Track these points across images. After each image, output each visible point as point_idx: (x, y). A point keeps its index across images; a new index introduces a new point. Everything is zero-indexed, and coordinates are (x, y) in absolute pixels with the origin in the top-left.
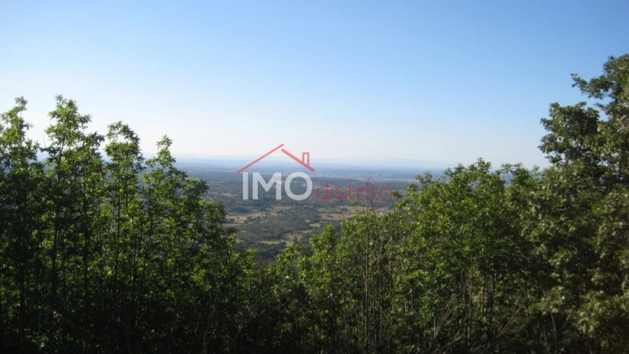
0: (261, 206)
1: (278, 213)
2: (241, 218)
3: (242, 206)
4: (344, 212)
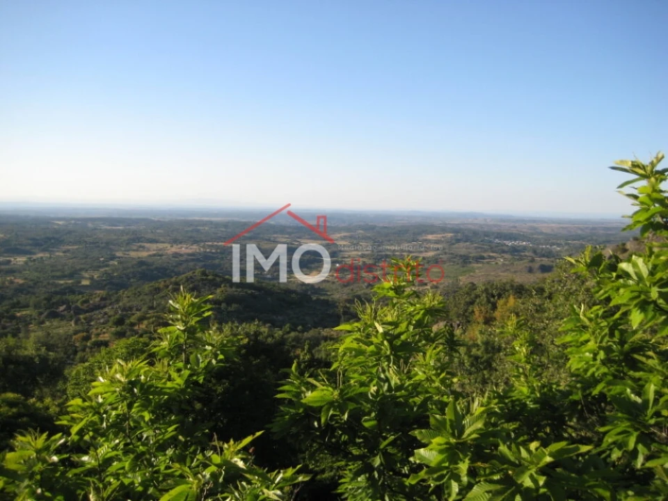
0: (42, 245)
1: (64, 252)
2: (19, 259)
3: (18, 247)
4: (141, 249)
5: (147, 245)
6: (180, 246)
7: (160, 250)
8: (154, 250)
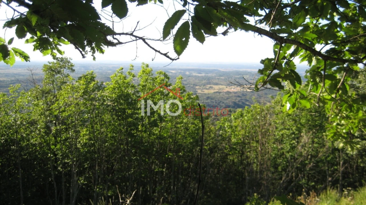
4: (211, 88)
5: (214, 86)
6: (231, 87)
7: (220, 89)
8: (217, 89)
